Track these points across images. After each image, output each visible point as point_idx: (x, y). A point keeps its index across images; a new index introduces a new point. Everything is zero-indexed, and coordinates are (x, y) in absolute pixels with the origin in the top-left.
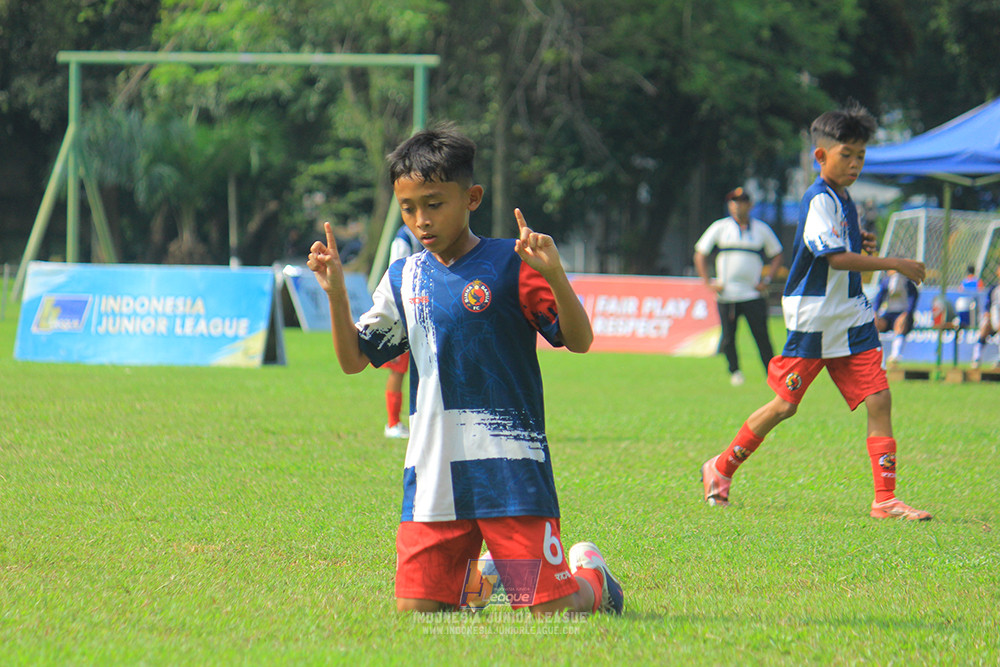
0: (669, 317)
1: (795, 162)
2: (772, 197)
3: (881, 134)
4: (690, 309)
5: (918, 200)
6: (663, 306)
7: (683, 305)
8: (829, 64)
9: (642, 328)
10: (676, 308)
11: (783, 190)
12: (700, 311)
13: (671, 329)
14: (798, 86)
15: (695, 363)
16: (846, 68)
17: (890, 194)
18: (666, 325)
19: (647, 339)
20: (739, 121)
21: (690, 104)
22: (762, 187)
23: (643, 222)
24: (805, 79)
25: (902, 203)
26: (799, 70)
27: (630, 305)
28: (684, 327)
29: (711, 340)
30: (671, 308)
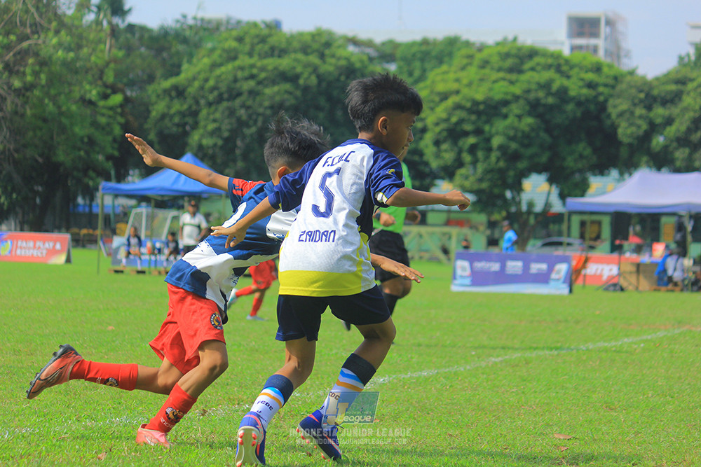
0: (46, 249)
1: (97, 189)
2: (88, 202)
3: (130, 178)
4: (54, 247)
5: (144, 204)
6: (44, 244)
7: (51, 244)
8: (110, 151)
9: (36, 253)
10: (49, 245)
11: (92, 199)
12: (58, 246)
13: (47, 254)
14: (97, 160)
15: (57, 267)
16: (116, 153)
17: (133, 202)
18: (45, 252)
19: (37, 257)
20: (75, 173)
21: (57, 166)
22: (84, 198)
23: (38, 212)
24: (101, 158)
25: (138, 205)
26: (98, 153)
27: (31, 244)
28: (53, 252)
29: (63, 258)
30: (47, 245)
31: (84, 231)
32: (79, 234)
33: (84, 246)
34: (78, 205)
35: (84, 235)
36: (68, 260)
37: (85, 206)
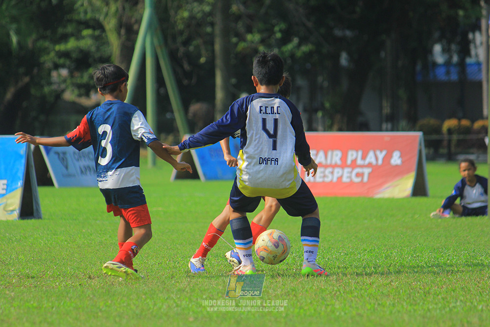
0: (370, 165)
2: (455, 59)
6: (364, 157)
7: (381, 155)
9: (347, 175)
10: (375, 157)
12: (396, 159)
13: (369, 174)
15: (392, 202)
18: (367, 171)
19: (351, 183)
23: (345, 84)
27: (336, 156)
28: (384, 172)
29: (407, 183)
30: (371, 158)
31: (449, 124)
32: (438, 130)
33: (451, 158)
34: (435, 64)
35: (450, 131)
36: (420, 189)
37: (448, 64)
